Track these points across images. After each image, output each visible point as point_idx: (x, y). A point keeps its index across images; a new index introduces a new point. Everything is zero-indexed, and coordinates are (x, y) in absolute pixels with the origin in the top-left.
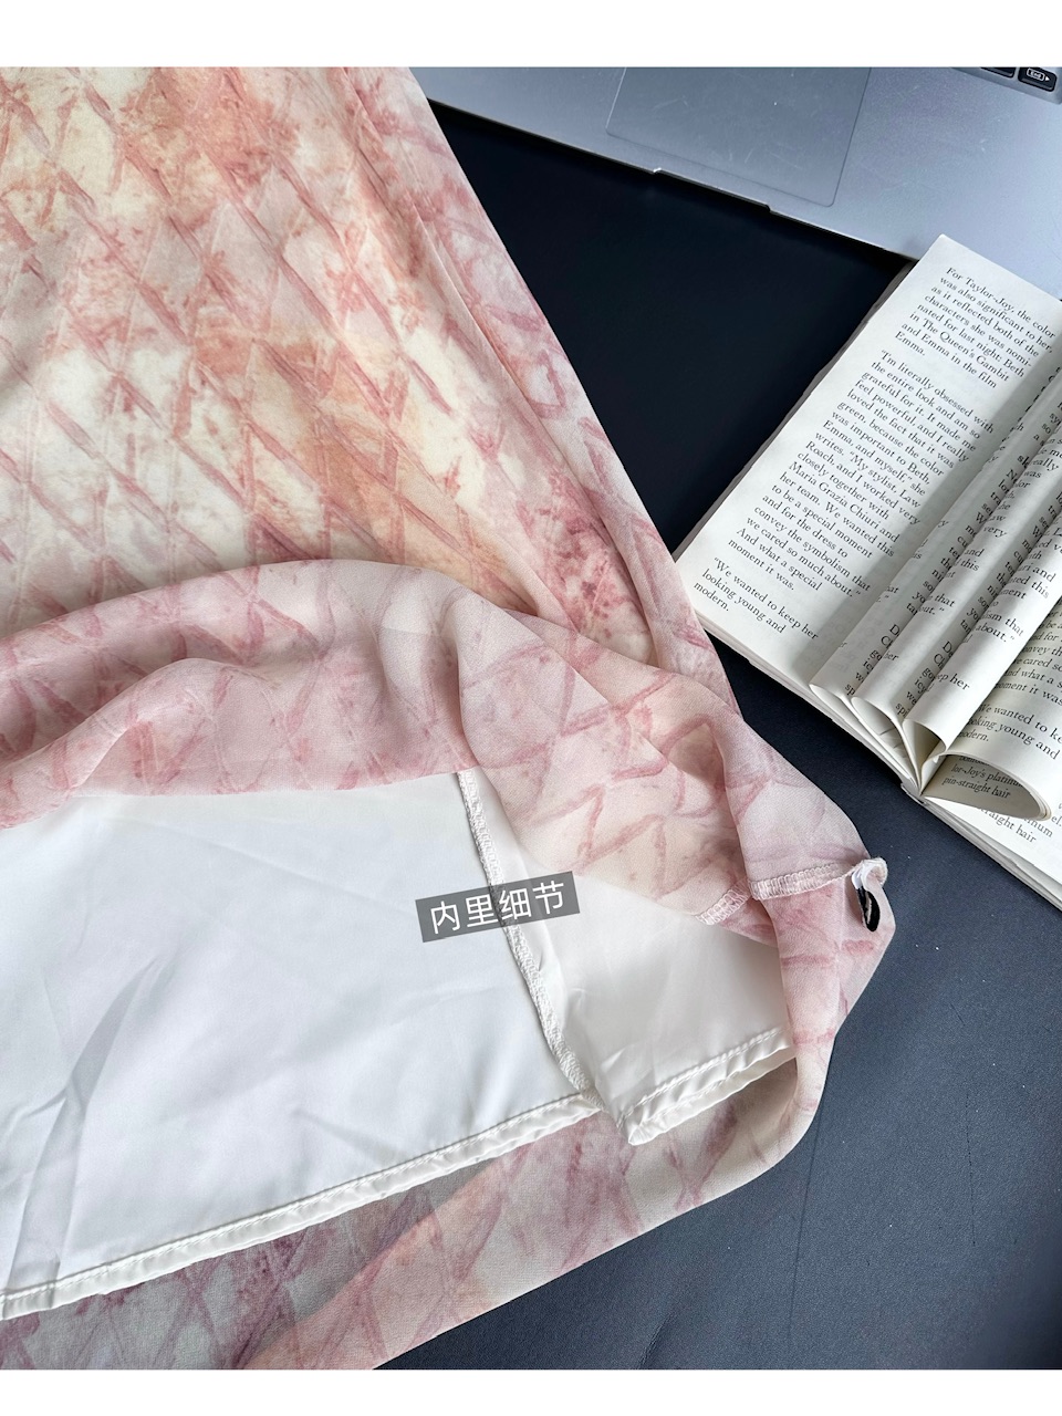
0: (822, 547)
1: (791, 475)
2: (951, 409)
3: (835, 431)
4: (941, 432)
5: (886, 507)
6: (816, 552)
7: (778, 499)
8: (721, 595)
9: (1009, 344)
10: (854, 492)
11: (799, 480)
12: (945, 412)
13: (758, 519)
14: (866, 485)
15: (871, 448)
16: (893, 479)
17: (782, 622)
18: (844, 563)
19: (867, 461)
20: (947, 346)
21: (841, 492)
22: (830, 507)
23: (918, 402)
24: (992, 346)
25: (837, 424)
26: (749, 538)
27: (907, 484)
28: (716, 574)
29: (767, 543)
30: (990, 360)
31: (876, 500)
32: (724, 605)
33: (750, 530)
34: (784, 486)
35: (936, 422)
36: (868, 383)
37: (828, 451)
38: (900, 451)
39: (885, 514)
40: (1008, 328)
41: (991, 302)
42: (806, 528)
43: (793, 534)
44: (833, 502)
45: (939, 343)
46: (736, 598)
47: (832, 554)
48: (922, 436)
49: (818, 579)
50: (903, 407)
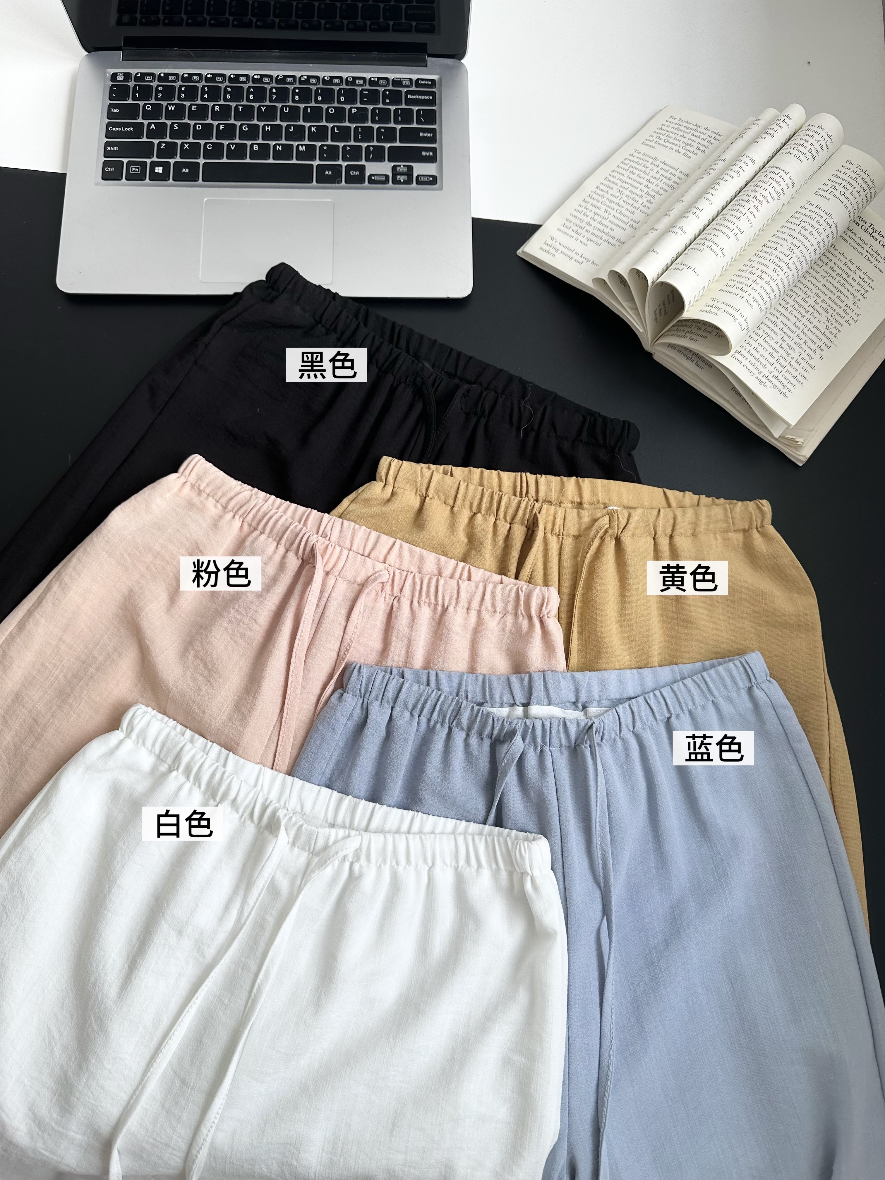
0: (601, 227)
1: (588, 199)
2: (667, 168)
3: (610, 181)
4: (662, 178)
5: (633, 210)
6: (599, 230)
7: (581, 209)
8: (552, 251)
9: (698, 140)
10: (618, 204)
11: (591, 201)
12: (665, 170)
13: (571, 218)
14: (624, 201)
15: (626, 186)
16: (637, 198)
17: (581, 260)
18: (612, 233)
19: (624, 191)
20: (667, 144)
21: (612, 205)
22: (606, 211)
23: (651, 166)
24: (690, 142)
25: (611, 178)
26: (567, 227)
27: (644, 200)
28: (550, 242)
29: (575, 228)
30: (688, 148)
31: (629, 207)
32: (554, 255)
33: (567, 223)
34: (584, 204)
35: (660, 174)
36: (627, 162)
37: (605, 189)
38: (642, 187)
39: (633, 213)
40: (698, 134)
41: (691, 126)
42: (594, 220)
43: (588, 223)
44: (607, 208)
45: (663, 143)
46: (559, 252)
47: (607, 230)
48: (652, 180)
49: (600, 241)
50: (644, 169)
